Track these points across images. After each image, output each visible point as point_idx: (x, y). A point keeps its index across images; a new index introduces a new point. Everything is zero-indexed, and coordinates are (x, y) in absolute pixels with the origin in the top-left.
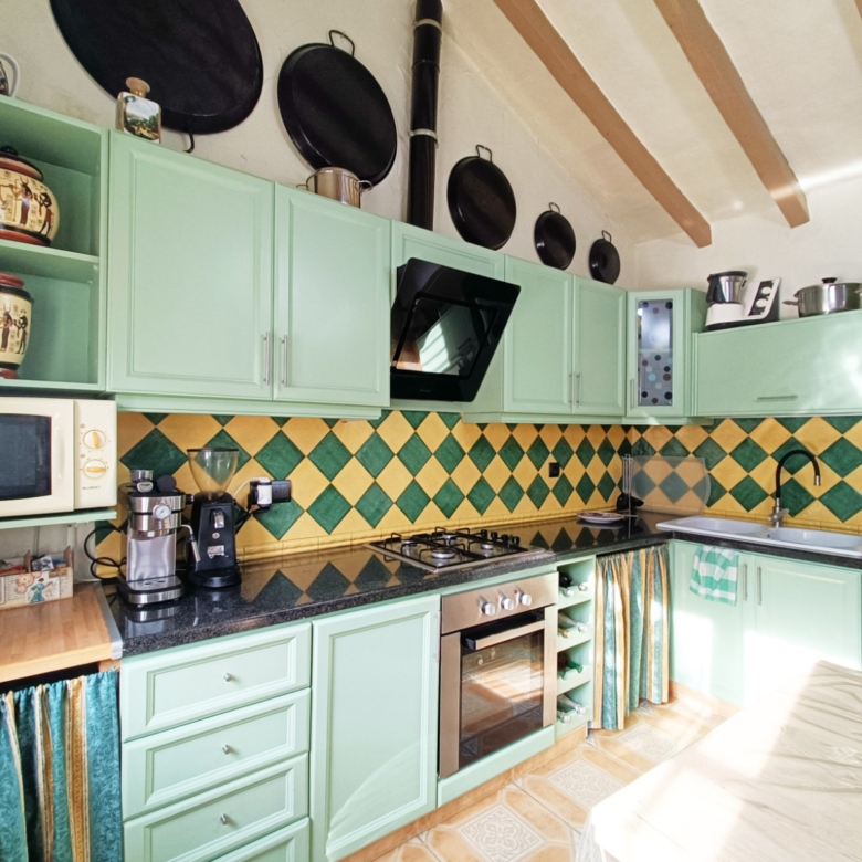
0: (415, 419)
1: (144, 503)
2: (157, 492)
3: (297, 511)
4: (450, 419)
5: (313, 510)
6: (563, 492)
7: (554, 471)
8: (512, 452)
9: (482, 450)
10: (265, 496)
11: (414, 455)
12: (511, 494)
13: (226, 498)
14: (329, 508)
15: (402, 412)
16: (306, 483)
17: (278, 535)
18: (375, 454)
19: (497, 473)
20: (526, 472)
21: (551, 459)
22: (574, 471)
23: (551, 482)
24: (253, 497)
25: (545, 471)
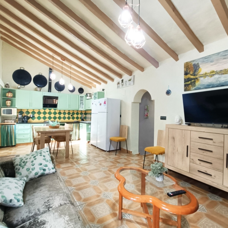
0: (50, 110)
1: (19, 115)
2: (20, 115)
3: (35, 118)
4: (55, 110)
5: (37, 118)
6: (73, 118)
7: (72, 116)
8: (64, 113)
9: (60, 113)
10: (31, 116)
11: (50, 113)
12: (64, 118)
13: (27, 116)
14: (39, 118)
15: (49, 109)
16: (36, 115)
17: (33, 120)
18: (45, 113)
19: (62, 116)
20: (67, 116)
21: (71, 114)
22: (75, 116)
23: (71, 117)
24: (30, 116)
25: (70, 116)
